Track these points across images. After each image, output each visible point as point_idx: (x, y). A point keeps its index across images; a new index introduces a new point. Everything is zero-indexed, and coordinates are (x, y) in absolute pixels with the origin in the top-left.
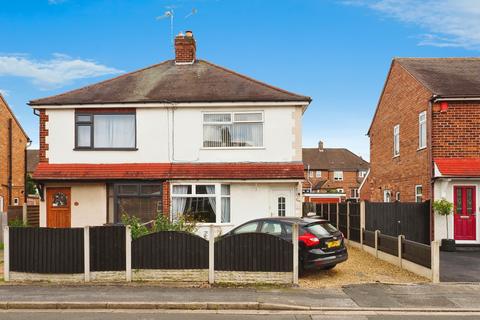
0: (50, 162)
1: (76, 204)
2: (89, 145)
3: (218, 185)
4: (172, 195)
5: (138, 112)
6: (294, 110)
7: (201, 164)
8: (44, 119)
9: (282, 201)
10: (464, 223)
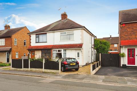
0: (32, 46)
1: (36, 54)
2: (38, 42)
3: (62, 50)
4: (53, 52)
5: (47, 34)
6: (81, 30)
7: (60, 45)
8: (30, 37)
9: (78, 53)
10: (131, 60)
